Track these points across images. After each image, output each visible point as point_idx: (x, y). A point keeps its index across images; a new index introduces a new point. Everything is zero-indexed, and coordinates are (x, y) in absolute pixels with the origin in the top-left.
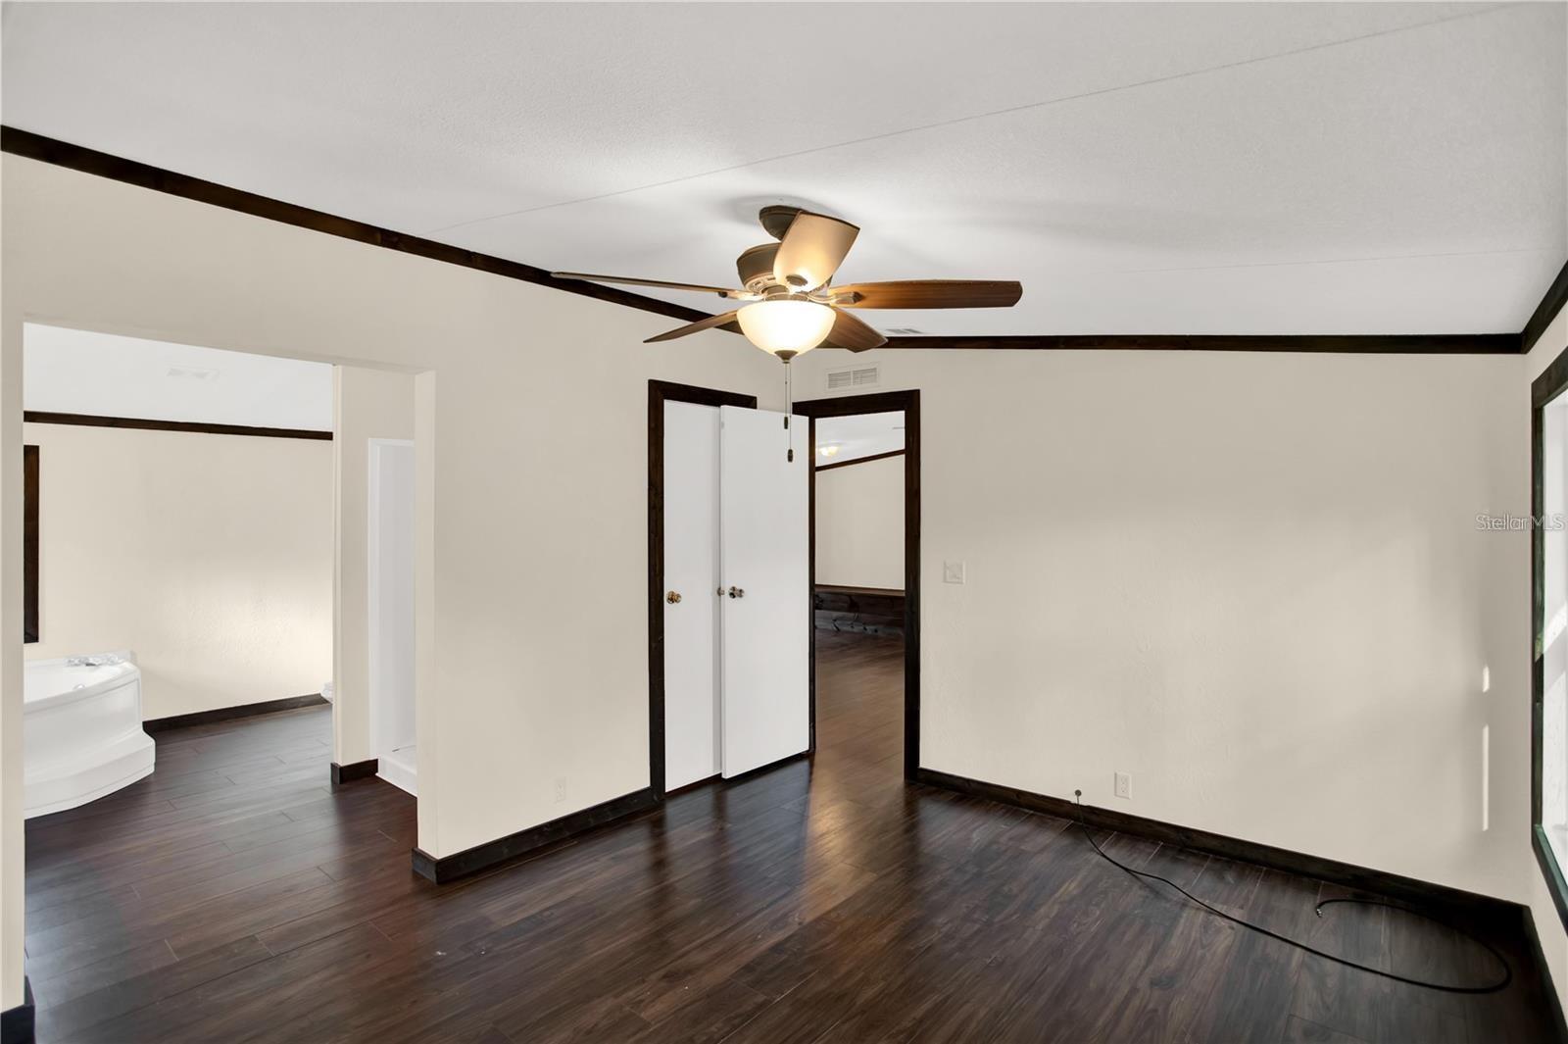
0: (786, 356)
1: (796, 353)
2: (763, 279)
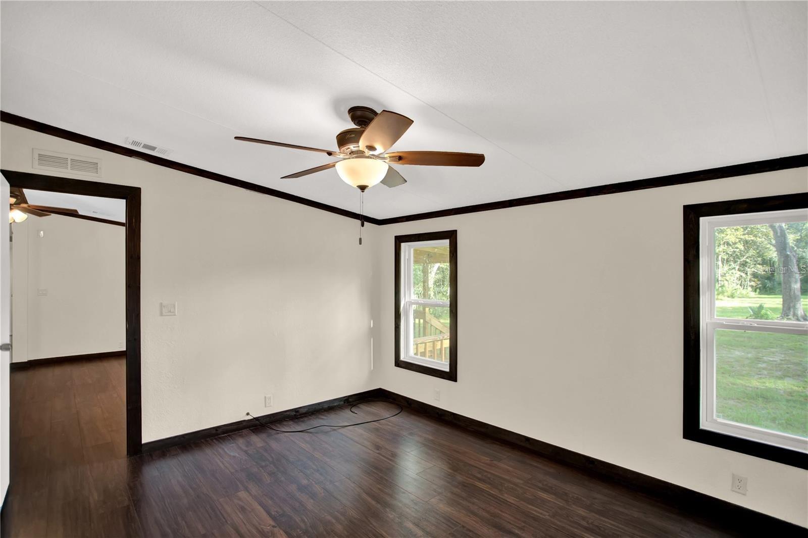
0: (363, 188)
1: (368, 186)
2: (352, 147)
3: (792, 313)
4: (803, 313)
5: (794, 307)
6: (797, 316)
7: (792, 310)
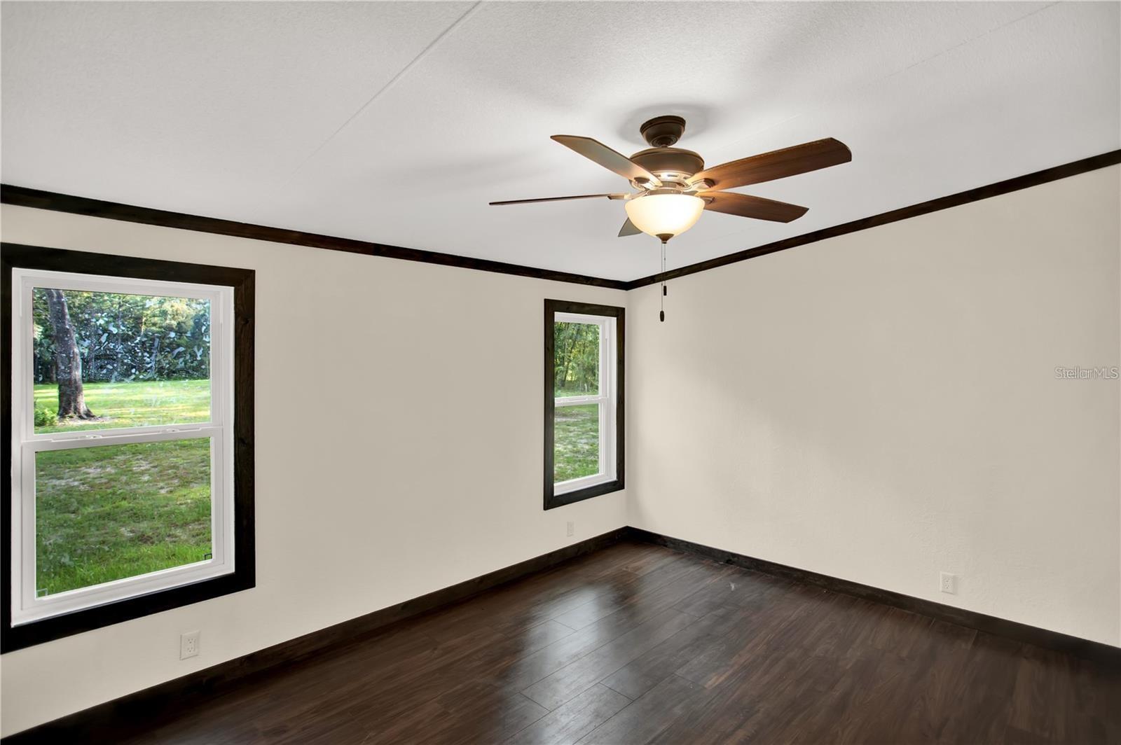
3: (72, 409)
4: (85, 407)
5: (75, 401)
6: (79, 413)
7: (73, 404)
